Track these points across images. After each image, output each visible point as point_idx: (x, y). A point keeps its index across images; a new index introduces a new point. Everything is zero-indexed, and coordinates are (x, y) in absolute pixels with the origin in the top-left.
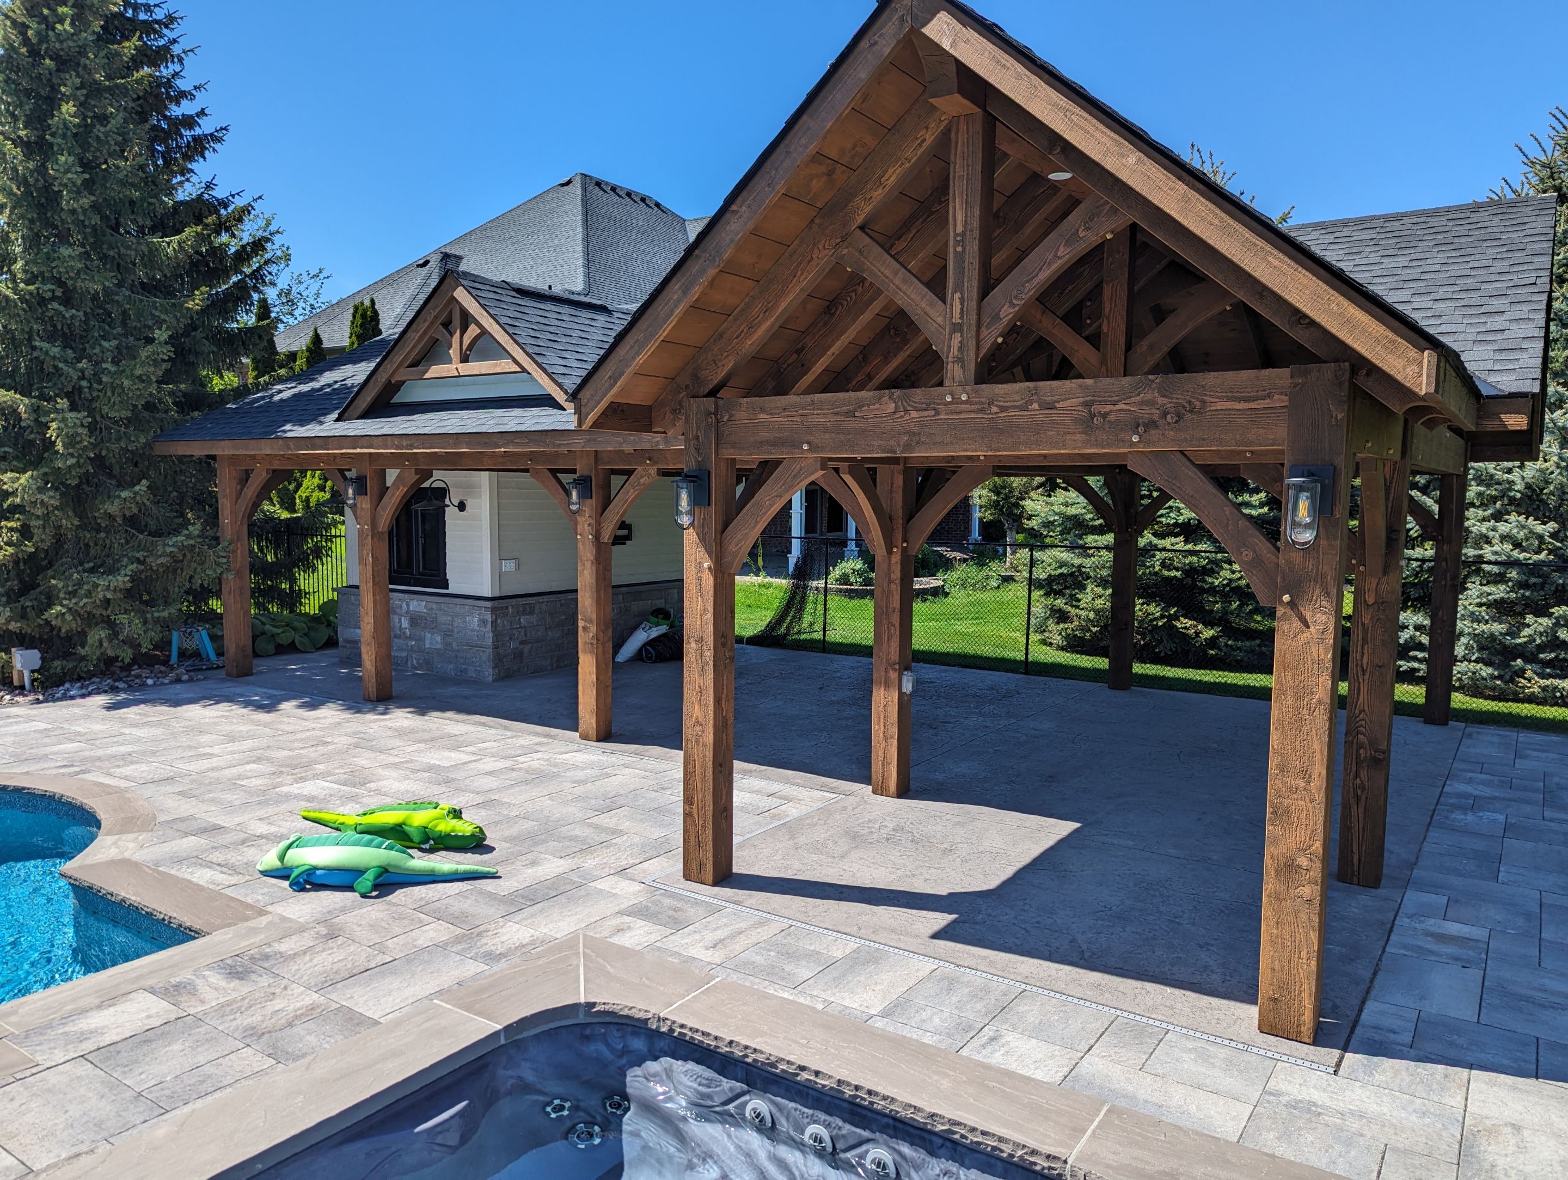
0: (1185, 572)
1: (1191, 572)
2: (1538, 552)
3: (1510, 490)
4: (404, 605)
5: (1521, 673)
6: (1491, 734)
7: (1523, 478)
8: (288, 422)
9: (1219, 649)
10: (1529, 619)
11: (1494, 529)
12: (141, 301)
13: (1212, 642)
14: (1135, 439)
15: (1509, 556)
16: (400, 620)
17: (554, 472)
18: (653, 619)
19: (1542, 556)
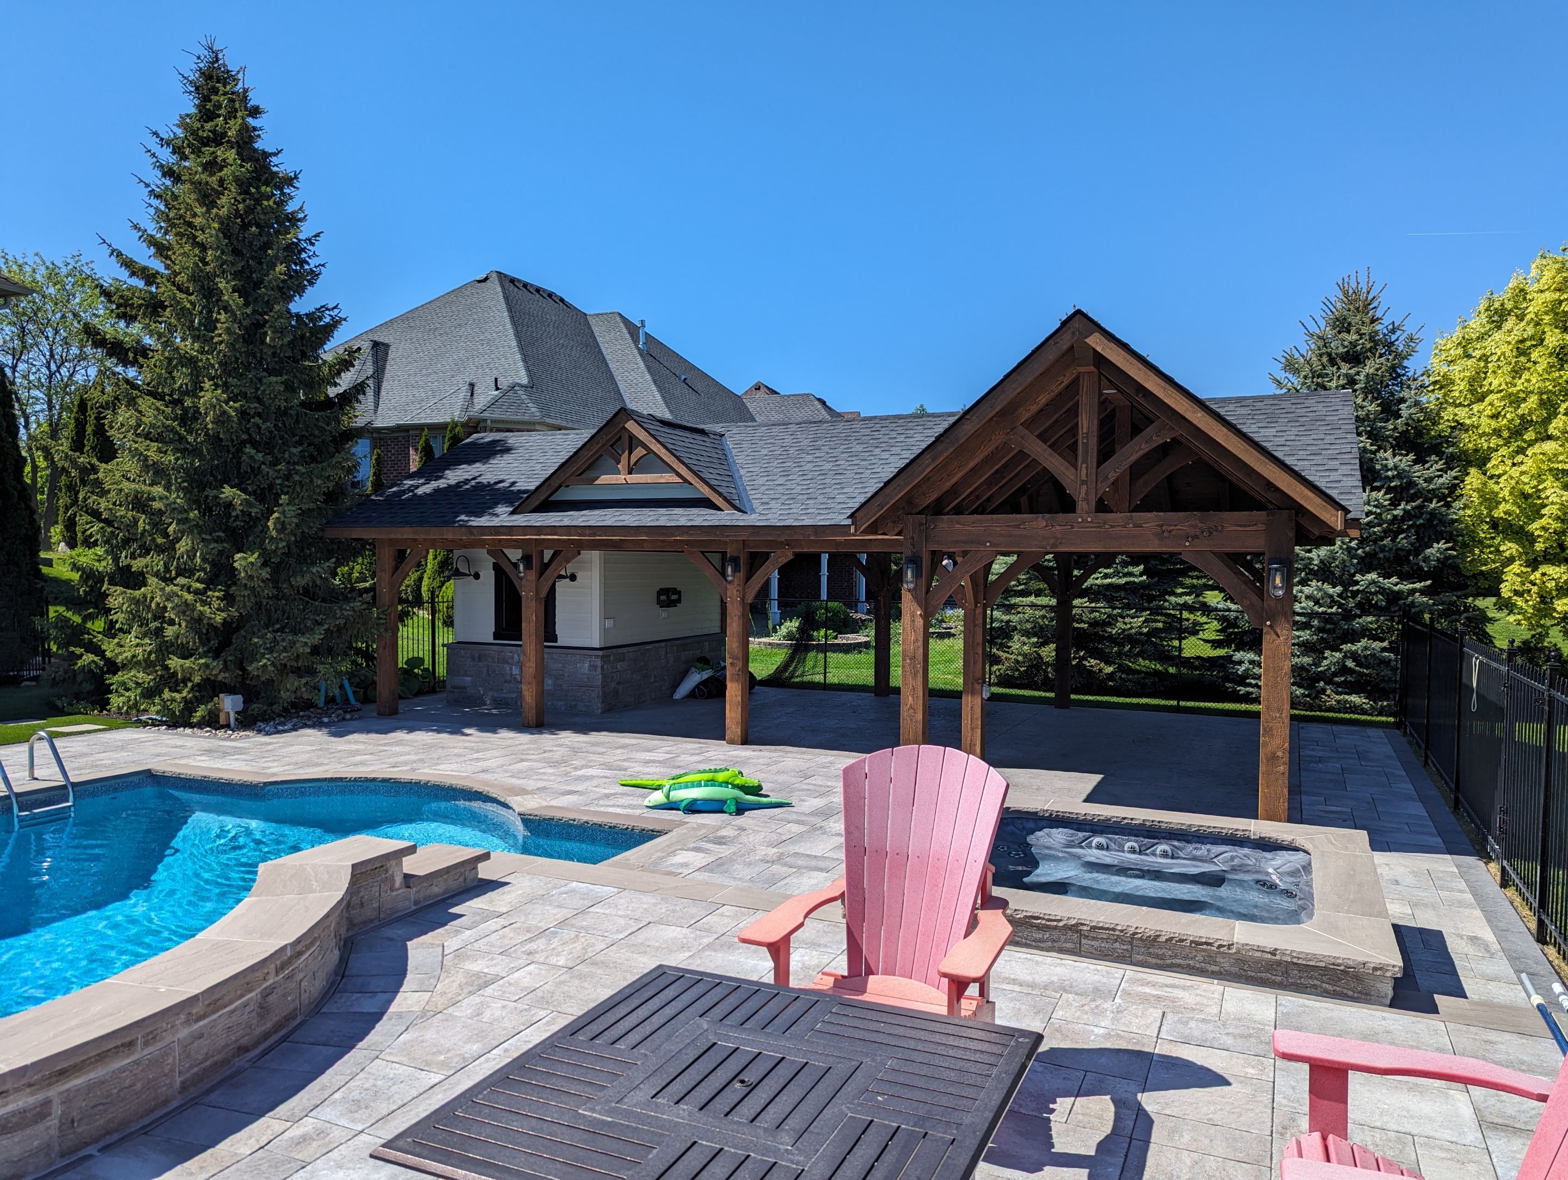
0: (1091, 625)
1: (1094, 623)
2: (1331, 607)
3: (1311, 564)
4: (516, 656)
5: (1323, 691)
6: (1314, 727)
7: (1319, 556)
8: (463, 514)
9: (1115, 680)
10: (1327, 653)
11: (1301, 591)
12: (306, 414)
13: (1111, 676)
14: (1187, 544)
15: (1312, 610)
16: (511, 669)
17: (702, 552)
18: (698, 664)
19: (1334, 610)
